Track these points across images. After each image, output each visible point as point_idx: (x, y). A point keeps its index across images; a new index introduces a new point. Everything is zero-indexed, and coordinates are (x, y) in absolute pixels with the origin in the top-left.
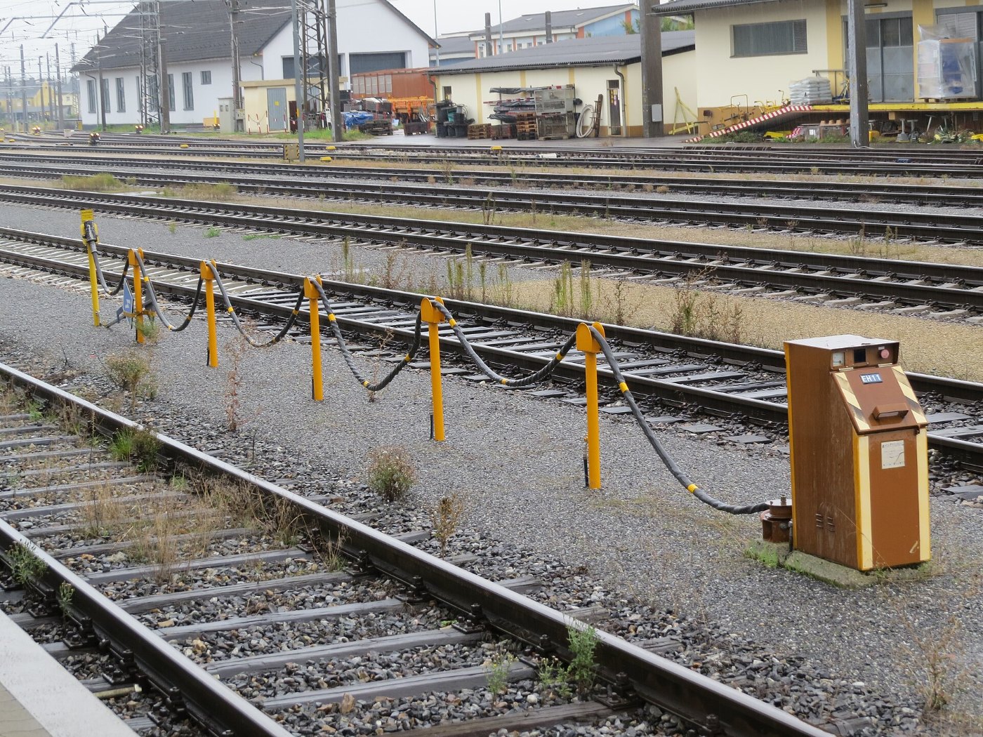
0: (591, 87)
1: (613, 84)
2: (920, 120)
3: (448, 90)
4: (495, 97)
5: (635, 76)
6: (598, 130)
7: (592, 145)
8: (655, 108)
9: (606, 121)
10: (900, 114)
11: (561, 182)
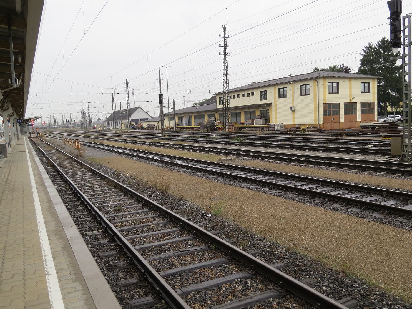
0: (156, 124)
1: (158, 124)
2: (183, 128)
3: (142, 124)
4: (147, 125)
5: (160, 122)
6: (156, 129)
7: (156, 131)
8: (162, 127)
9: (157, 128)
10: (182, 127)
11: (131, 135)
